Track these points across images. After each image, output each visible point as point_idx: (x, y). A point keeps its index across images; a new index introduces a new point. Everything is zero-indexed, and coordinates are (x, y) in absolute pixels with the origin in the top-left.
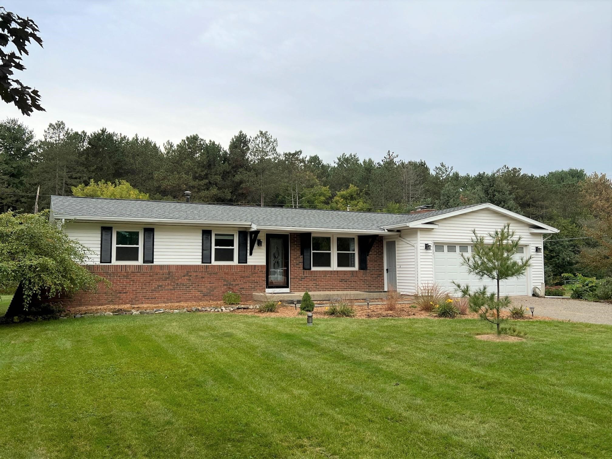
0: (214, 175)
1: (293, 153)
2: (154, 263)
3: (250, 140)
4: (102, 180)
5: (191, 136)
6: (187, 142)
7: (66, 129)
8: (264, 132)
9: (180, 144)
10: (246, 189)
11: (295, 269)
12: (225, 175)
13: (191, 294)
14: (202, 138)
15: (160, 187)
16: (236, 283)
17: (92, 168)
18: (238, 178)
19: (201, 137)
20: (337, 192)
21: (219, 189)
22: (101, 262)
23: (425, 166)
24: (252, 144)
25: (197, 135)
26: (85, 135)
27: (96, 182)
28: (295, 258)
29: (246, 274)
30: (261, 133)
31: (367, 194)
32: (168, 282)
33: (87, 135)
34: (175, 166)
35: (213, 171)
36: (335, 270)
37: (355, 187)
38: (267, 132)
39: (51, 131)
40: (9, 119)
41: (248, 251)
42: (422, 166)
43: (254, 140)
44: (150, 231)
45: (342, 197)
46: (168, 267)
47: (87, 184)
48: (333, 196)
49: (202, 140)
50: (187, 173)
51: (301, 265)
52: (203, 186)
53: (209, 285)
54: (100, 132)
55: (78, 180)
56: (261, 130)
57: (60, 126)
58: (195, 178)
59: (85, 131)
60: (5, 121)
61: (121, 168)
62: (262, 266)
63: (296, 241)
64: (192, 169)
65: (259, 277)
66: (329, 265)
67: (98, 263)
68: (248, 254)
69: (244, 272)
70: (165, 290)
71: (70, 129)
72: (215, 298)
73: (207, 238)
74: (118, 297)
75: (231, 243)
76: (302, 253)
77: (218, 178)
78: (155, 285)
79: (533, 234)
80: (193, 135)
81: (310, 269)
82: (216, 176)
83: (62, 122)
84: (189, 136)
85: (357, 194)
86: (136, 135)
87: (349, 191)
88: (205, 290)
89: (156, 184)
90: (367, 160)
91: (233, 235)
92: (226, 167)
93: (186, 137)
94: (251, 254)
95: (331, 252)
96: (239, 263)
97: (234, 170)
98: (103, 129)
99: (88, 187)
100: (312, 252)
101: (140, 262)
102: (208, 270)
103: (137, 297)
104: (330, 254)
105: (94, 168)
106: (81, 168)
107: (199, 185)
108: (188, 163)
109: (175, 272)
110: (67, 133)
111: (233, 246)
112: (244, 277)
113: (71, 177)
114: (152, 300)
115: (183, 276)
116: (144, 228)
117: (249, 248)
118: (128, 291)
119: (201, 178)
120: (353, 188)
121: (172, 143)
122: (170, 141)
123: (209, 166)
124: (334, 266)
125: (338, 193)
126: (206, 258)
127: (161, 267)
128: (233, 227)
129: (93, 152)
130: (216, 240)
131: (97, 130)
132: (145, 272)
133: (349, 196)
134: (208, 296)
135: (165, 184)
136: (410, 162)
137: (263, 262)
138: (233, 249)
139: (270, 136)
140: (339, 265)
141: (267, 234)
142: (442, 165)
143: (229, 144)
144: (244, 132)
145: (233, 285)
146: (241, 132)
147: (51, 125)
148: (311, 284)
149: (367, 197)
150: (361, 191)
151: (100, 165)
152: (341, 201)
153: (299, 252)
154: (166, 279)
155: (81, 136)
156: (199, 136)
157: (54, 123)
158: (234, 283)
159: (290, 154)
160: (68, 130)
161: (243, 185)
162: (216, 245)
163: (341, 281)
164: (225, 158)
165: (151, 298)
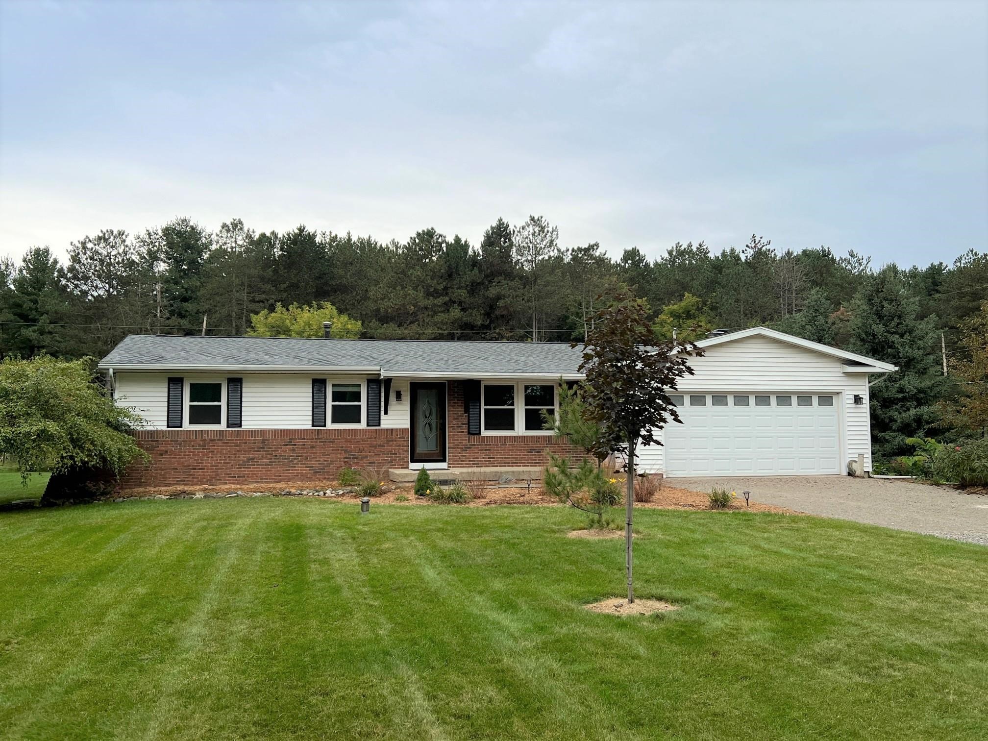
0: (458, 288)
1: (585, 248)
2: (243, 427)
3: (514, 231)
4: (295, 303)
5: (423, 231)
6: (417, 241)
7: (245, 229)
8: (536, 218)
9: (408, 243)
10: (506, 308)
11: (455, 435)
12: (474, 288)
13: (296, 470)
14: (441, 233)
15: (378, 310)
16: (364, 454)
17: (283, 286)
18: (493, 291)
19: (438, 231)
20: (664, 307)
21: (464, 310)
22: (168, 427)
23: (830, 256)
24: (518, 238)
25: (432, 229)
26: (276, 237)
27: (286, 306)
28: (454, 416)
29: (379, 442)
30: (532, 219)
31: (713, 308)
32: (262, 453)
33: (279, 236)
34: (399, 278)
35: (455, 282)
36: (520, 434)
37: (694, 297)
38: (542, 217)
39: (224, 234)
40: (179, 218)
41: (383, 409)
42: (825, 256)
43: (519, 232)
44: (236, 381)
45: (673, 314)
46: (263, 432)
47: (272, 309)
48: (657, 313)
49: (441, 236)
50: (415, 289)
51: (465, 428)
52: (440, 306)
53: (322, 459)
54: (297, 231)
55: (261, 304)
56: (533, 215)
57: (237, 225)
58: (428, 294)
59: (276, 231)
60: (174, 221)
61: (326, 284)
62: (403, 430)
63: (457, 392)
64: (423, 281)
65: (399, 446)
66: (511, 426)
67: (165, 428)
68: (382, 412)
69: (375, 438)
70: (257, 465)
71: (251, 230)
72: (331, 477)
73: (319, 390)
74: (191, 475)
75: (357, 397)
76: (467, 411)
77: (463, 293)
78: (243, 457)
79: (848, 374)
80: (428, 230)
81: (480, 434)
82: (459, 291)
83: (240, 221)
84: (421, 231)
85: (698, 309)
86: (349, 233)
87: (683, 304)
88: (316, 465)
89: (372, 306)
90: (728, 250)
91: (359, 386)
92: (474, 275)
93: (416, 232)
94: (386, 413)
95: (515, 407)
96: (368, 425)
97: (489, 279)
98: (301, 227)
99: (273, 315)
100: (483, 408)
101: (223, 426)
102: (320, 436)
103: (218, 475)
104: (513, 410)
105: (285, 286)
106: (268, 287)
107: (434, 305)
108: (418, 272)
109: (272, 439)
110: (249, 236)
111: (359, 401)
112: (375, 447)
113: (253, 301)
114: (240, 478)
115: (284, 445)
116: (228, 379)
117: (383, 404)
118: (206, 466)
119: (436, 294)
120: (689, 299)
121: (398, 243)
122: (396, 241)
123: (450, 276)
124: (520, 428)
125: (666, 308)
126: (318, 418)
127: (252, 432)
128: (359, 375)
129: (286, 262)
130: (334, 393)
131: (293, 229)
132: (229, 440)
133: (683, 313)
134: (319, 473)
135: (386, 306)
136: (804, 252)
137: (406, 424)
138: (360, 406)
139: (546, 223)
140: (528, 427)
141: (411, 383)
142: (852, 255)
143: (482, 239)
144: (505, 221)
145: (358, 457)
146: (500, 220)
147: (224, 226)
148: (481, 456)
149: (713, 314)
150: (704, 304)
151: (295, 281)
152: (669, 322)
153: (461, 410)
154: (260, 449)
155: (269, 239)
156: (436, 230)
157: (228, 223)
158: (360, 455)
159: (580, 249)
160: (248, 231)
161: (501, 303)
162: (333, 401)
163: (531, 451)
164: (474, 262)
165: (238, 477)
